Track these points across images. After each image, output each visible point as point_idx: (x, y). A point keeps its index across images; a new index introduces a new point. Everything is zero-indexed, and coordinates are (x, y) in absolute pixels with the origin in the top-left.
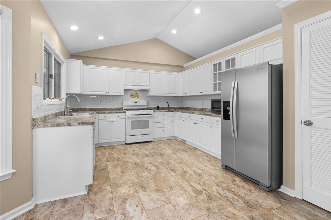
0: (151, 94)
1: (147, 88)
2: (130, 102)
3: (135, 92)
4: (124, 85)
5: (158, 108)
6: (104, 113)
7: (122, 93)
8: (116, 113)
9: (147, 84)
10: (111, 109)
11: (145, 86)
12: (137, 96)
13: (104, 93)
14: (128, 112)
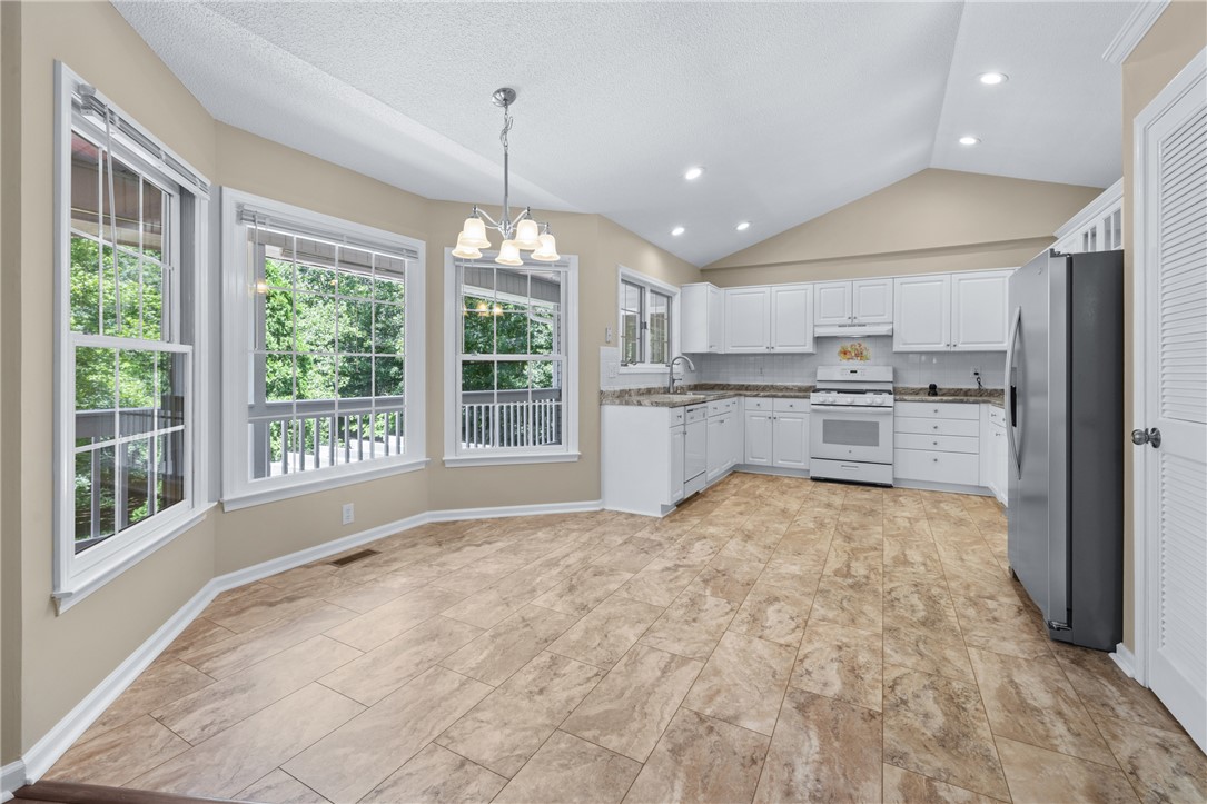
0: (898, 346)
1: (883, 330)
2: (835, 369)
3: (856, 342)
4: (815, 326)
5: (933, 390)
6: (756, 396)
7: (809, 348)
8: (783, 397)
9: (887, 318)
10: (787, 388)
11: (878, 324)
12: (860, 355)
13: (763, 350)
14: (815, 397)
